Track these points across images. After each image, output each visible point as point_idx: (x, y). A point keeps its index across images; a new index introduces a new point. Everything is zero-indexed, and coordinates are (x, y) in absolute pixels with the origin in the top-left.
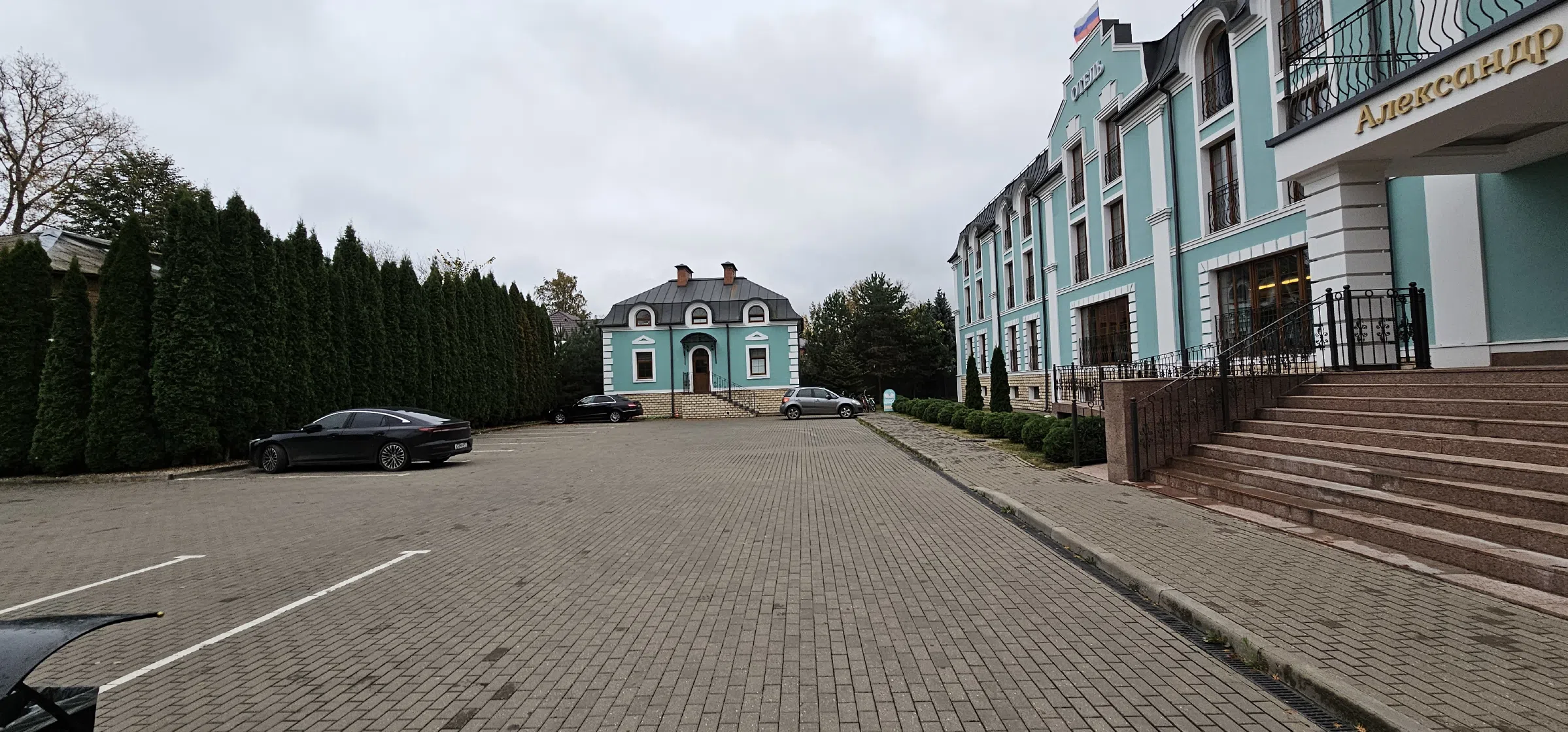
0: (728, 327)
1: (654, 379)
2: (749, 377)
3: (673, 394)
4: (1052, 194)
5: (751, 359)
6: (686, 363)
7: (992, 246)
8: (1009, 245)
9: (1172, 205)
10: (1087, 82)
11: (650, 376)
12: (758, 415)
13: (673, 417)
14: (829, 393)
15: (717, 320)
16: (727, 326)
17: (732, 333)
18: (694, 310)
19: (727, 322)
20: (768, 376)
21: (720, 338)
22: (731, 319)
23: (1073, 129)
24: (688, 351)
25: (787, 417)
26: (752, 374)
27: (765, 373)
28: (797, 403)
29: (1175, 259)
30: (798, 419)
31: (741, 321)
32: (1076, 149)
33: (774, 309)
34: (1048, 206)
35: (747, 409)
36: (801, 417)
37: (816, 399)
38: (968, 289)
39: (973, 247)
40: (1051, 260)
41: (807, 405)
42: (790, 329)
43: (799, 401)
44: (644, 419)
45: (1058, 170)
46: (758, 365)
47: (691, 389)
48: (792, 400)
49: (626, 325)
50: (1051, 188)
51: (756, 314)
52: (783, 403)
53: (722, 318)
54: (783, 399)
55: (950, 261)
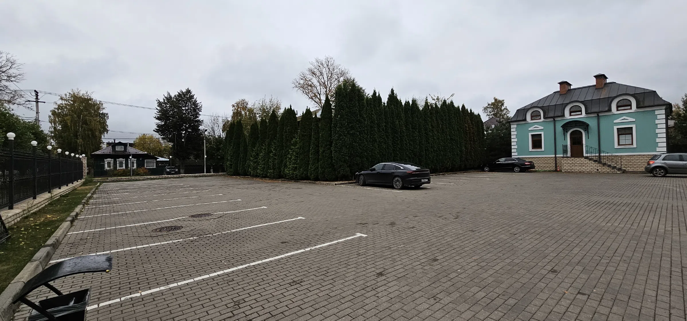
0: (598, 116)
1: (543, 149)
2: (616, 146)
3: (556, 157)
5: (619, 135)
6: (565, 139)
11: (540, 147)
12: (624, 172)
13: (556, 171)
17: (602, 120)
18: (572, 107)
19: (598, 113)
20: (635, 145)
21: (592, 123)
22: (602, 110)
24: (567, 132)
25: (652, 175)
26: (619, 145)
27: (632, 144)
28: (663, 165)
30: (662, 176)
31: (610, 110)
33: (641, 99)
35: (614, 168)
37: (685, 162)
41: (672, 167)
42: (657, 112)
43: (665, 163)
44: (536, 171)
46: (625, 139)
47: (569, 154)
48: (658, 162)
49: (525, 120)
51: (624, 105)
52: (649, 164)
53: (593, 110)
54: (649, 162)
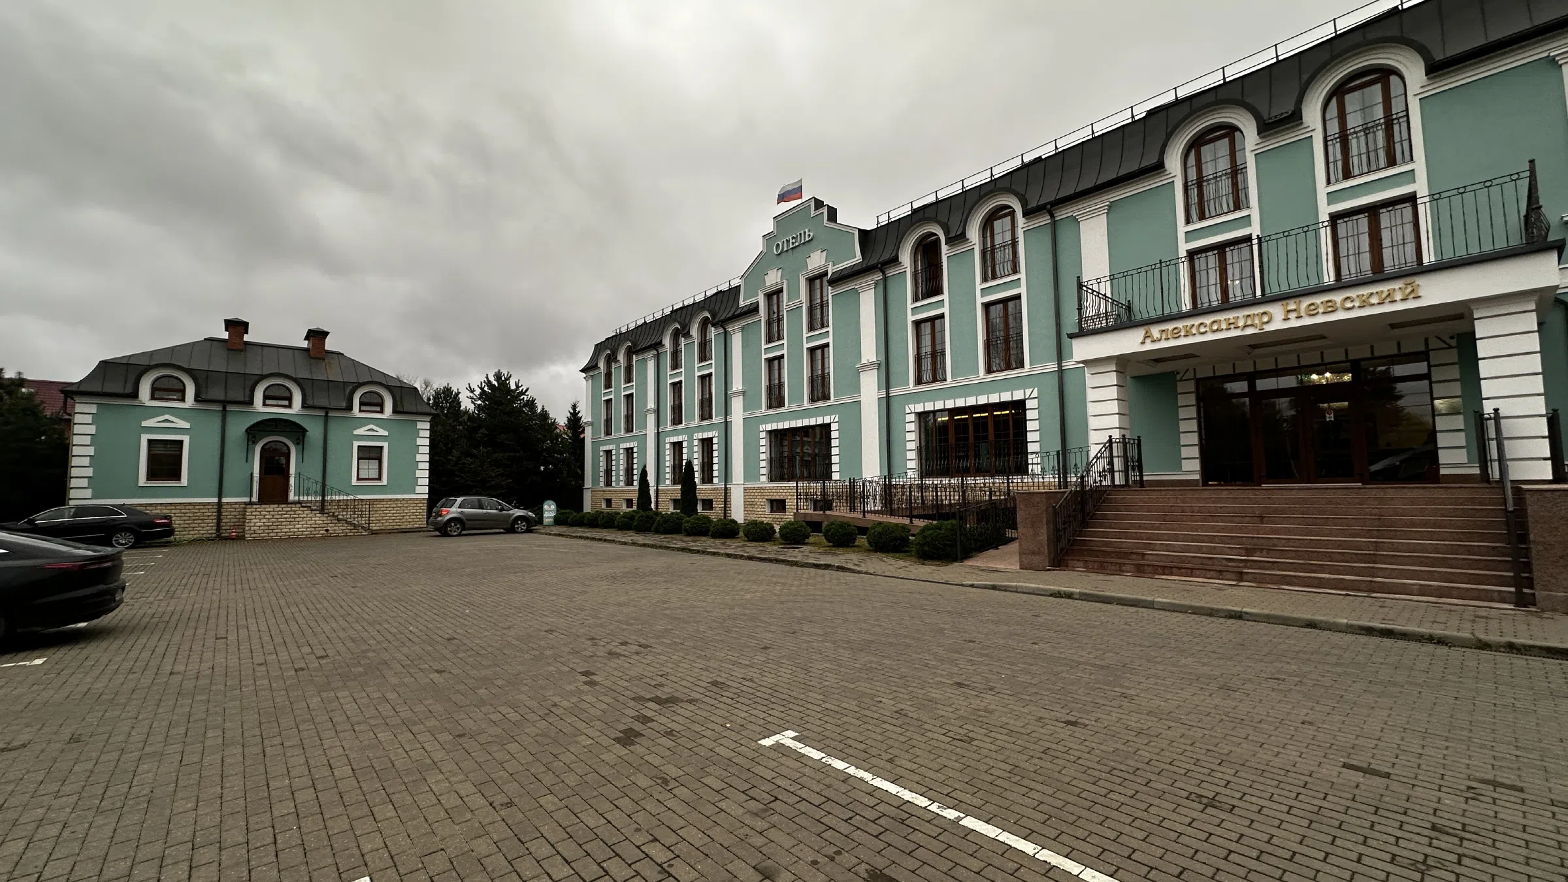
0: (326, 415)
1: (184, 481)
2: (354, 482)
3: (220, 504)
4: (743, 328)
5: (359, 459)
6: (248, 459)
7: (651, 365)
8: (676, 365)
9: (883, 358)
10: (793, 243)
11: (178, 477)
12: (372, 532)
13: (220, 538)
14: (500, 504)
15: (310, 403)
16: (327, 413)
17: (332, 426)
18: (268, 387)
19: (327, 410)
20: (384, 481)
21: (314, 430)
22: (334, 404)
23: (773, 278)
24: (255, 443)
25: (439, 534)
26: (358, 479)
27: (380, 478)
28: (460, 516)
29: (884, 401)
30: (460, 535)
31: (350, 408)
32: (774, 295)
33: (398, 399)
34: (737, 340)
35: (353, 524)
36: (464, 532)
37: (485, 511)
38: (609, 402)
39: (622, 361)
40: (737, 384)
41: (473, 518)
42: (420, 425)
43: (462, 513)
44: (177, 543)
45: (753, 310)
46: (369, 469)
47: (255, 499)
48: (453, 512)
49: (135, 395)
50: (744, 322)
51: (373, 403)
53: (318, 402)
55: (582, 371)
